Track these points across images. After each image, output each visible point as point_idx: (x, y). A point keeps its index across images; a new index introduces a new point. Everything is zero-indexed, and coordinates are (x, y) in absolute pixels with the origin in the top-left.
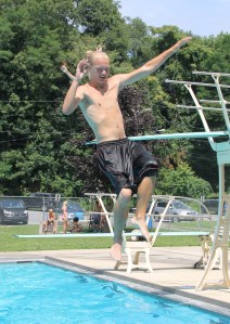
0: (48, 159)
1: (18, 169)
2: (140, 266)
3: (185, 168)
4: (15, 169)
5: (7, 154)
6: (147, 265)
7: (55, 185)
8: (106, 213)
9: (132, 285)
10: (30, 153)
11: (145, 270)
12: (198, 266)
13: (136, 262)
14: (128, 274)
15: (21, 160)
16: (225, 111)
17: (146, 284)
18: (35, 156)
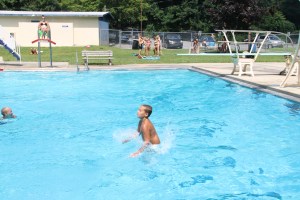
0: (195, 11)
1: (178, 17)
2: (246, 73)
3: (279, 14)
4: (175, 17)
5: (171, 8)
6: (251, 72)
7: (198, 26)
8: (228, 41)
9: (241, 83)
10: (184, 7)
11: (250, 75)
12: (282, 73)
13: (244, 71)
14: (240, 77)
15: (179, 12)
17: (249, 83)
18: (188, 9)
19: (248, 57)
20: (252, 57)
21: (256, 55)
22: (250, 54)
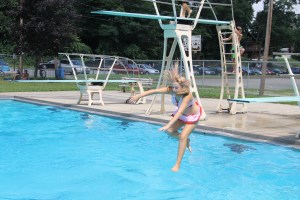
6: (101, 101)
8: (72, 66)
16: (174, 5)
19: (94, 84)
20: (101, 84)
21: (105, 82)
22: (96, 81)
